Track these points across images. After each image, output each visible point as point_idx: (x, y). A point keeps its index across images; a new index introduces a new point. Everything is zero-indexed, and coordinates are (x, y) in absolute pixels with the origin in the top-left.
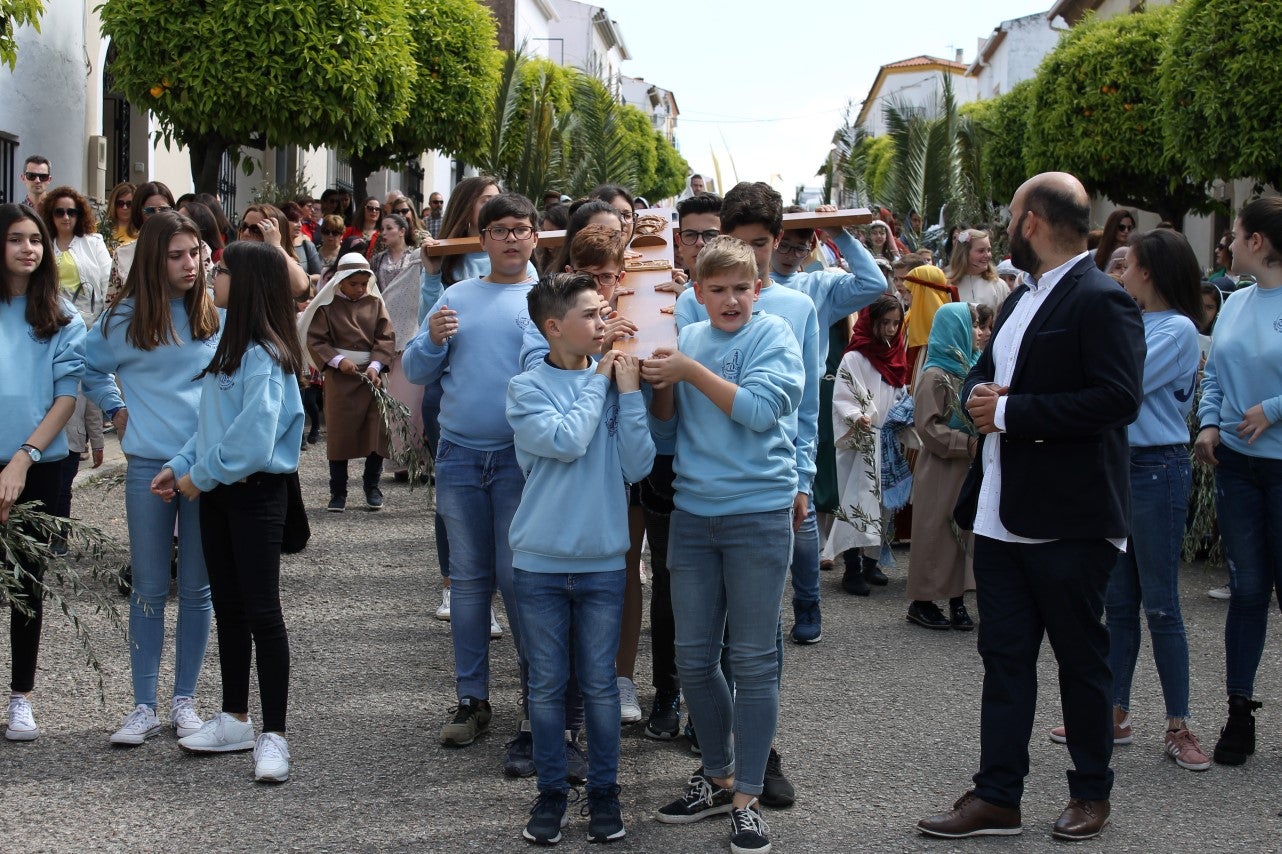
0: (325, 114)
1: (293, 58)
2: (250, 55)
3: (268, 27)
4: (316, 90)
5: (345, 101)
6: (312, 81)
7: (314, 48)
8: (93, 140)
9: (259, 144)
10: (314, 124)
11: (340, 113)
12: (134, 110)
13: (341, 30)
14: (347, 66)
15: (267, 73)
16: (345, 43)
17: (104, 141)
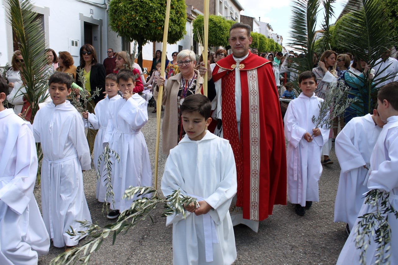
0: (220, 42)
1: (216, 35)
2: (211, 35)
3: (213, 31)
4: (219, 39)
5: (223, 40)
6: (218, 38)
7: (219, 34)
8: (192, 46)
9: (212, 46)
10: (219, 43)
11: (222, 42)
12: (197, 42)
13: (222, 31)
14: (223, 36)
15: (213, 37)
16: (223, 33)
17: (193, 46)
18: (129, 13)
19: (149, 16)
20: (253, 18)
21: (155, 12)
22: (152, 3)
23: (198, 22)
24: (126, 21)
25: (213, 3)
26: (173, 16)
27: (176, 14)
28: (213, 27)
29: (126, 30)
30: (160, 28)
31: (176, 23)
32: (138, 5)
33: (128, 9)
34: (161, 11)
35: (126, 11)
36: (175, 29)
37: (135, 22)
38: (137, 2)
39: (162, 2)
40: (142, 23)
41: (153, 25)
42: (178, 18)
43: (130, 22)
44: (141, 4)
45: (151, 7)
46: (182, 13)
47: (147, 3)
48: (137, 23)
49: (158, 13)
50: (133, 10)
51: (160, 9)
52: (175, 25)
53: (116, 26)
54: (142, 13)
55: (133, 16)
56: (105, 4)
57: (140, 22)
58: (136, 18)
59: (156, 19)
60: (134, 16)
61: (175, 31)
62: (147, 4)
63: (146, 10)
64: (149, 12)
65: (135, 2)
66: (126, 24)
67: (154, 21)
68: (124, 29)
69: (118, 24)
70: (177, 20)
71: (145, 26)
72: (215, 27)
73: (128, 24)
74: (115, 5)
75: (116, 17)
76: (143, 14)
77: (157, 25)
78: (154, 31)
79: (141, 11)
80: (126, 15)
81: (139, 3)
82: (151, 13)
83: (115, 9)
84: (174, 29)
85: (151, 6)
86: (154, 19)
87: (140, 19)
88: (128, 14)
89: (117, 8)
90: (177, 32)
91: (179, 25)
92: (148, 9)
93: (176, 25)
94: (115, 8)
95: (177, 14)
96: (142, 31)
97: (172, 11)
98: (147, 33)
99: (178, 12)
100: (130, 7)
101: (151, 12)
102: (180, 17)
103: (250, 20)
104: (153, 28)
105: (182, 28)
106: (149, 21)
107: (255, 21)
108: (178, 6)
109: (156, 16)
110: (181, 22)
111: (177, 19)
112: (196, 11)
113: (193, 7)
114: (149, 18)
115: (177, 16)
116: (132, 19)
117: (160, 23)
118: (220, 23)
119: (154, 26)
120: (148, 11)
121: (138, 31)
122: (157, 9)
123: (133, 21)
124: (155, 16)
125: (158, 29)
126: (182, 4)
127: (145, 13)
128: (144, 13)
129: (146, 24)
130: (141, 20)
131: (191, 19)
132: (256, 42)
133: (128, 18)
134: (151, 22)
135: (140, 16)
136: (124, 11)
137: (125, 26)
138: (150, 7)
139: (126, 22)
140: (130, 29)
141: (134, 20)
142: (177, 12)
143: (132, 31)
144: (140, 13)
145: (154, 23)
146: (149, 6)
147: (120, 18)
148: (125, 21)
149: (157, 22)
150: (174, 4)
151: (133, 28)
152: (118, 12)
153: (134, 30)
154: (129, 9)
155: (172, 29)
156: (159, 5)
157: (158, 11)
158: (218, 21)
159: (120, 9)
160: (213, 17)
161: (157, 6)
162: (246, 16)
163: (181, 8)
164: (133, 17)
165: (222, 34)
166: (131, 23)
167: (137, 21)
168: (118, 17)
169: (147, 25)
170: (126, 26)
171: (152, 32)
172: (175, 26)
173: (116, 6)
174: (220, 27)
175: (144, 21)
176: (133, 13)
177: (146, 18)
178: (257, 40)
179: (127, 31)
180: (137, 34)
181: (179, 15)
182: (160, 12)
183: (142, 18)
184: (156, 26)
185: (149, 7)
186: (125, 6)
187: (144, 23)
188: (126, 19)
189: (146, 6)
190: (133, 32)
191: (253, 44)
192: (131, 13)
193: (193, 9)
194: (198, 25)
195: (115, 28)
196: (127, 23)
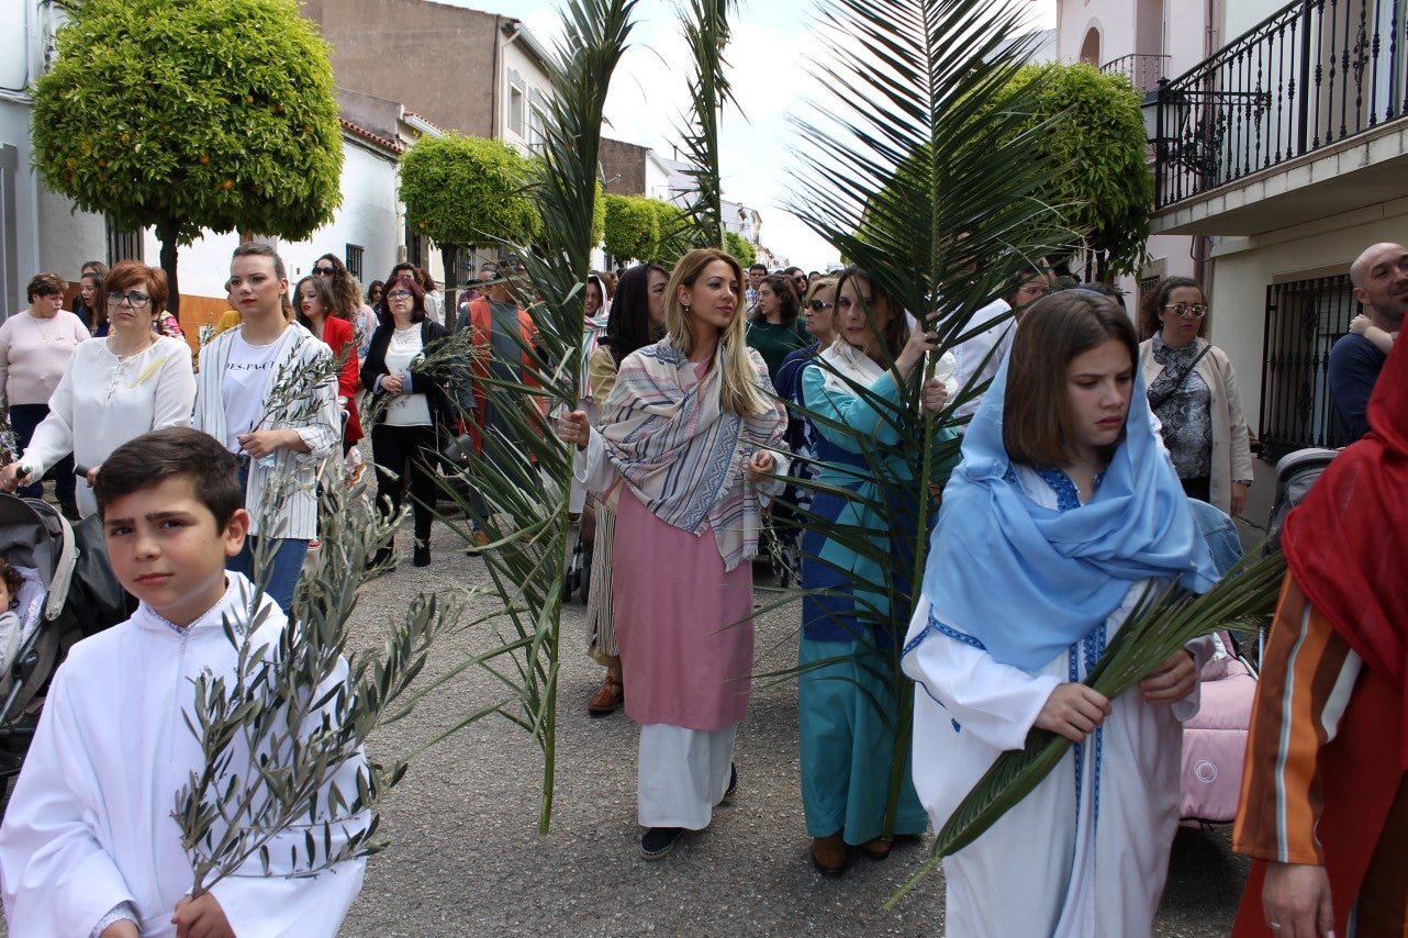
18: (107, 125)
19: (186, 141)
20: (647, 149)
21: (209, 127)
22: (195, 92)
23: (417, 161)
24: (96, 156)
25: (486, 95)
26: (280, 141)
27: (295, 133)
28: (469, 181)
29: (99, 188)
30: (229, 184)
31: (293, 165)
32: (144, 97)
33: (101, 110)
34: (231, 121)
35: (93, 118)
36: (289, 190)
37: (130, 160)
38: (138, 88)
39: (235, 89)
40: (158, 165)
41: (199, 174)
42: (303, 148)
43: (113, 159)
44: (153, 94)
45: (192, 107)
46: (316, 132)
47: (175, 91)
48: (138, 166)
49: (218, 129)
50: (123, 115)
51: (231, 115)
52: (290, 173)
53: (59, 175)
54: (156, 130)
55: (123, 138)
56: (25, 89)
57: (151, 160)
58: (135, 145)
59: (211, 150)
60: (125, 137)
61: (290, 194)
62: (177, 97)
63: (171, 116)
64: (185, 126)
65: (129, 87)
66: (97, 168)
67: (205, 160)
68: (89, 185)
69: (66, 166)
70: (298, 156)
71: (169, 175)
72: (478, 179)
73: (103, 168)
74: (54, 93)
75: (58, 142)
76: (161, 134)
77: (217, 172)
78: (206, 195)
79: (153, 122)
80: (96, 136)
81: (146, 93)
82: (190, 128)
83: (53, 111)
84: (284, 188)
85: (192, 102)
86: (202, 152)
87: (148, 149)
88: (104, 132)
89: (62, 108)
90: (297, 199)
91: (306, 173)
92: (178, 114)
93: (293, 175)
94: (55, 106)
95: (300, 134)
96: (161, 193)
97: (275, 124)
98: (178, 200)
99: (303, 126)
100: (114, 106)
101: (194, 124)
102: (312, 145)
103: (636, 155)
104: (202, 183)
105: (317, 183)
106: (185, 160)
107: (653, 160)
108: (300, 107)
109: (213, 138)
110: (312, 163)
111: (296, 151)
112: (415, 121)
113: (403, 109)
114: (185, 148)
115: (299, 142)
116: (120, 151)
117: (227, 168)
118: (497, 164)
119: (204, 175)
120: (182, 120)
121: (143, 193)
122: (215, 114)
123: (122, 155)
124: (210, 141)
125: (222, 188)
126: (318, 99)
127: (171, 129)
128: (167, 128)
129: (174, 169)
130: (152, 154)
131: (397, 152)
132: (648, 233)
133: (102, 147)
134: (193, 163)
135: (152, 138)
136: (89, 120)
137: (93, 176)
138: (189, 109)
139: (96, 160)
140: (113, 187)
141: (126, 154)
142: (298, 126)
143: (121, 196)
144: (149, 126)
145: (204, 164)
146: (185, 102)
147: (73, 143)
148: (92, 156)
149: (216, 163)
150: (282, 98)
151: (123, 184)
152: (67, 123)
153: (126, 188)
154: (105, 113)
155: (275, 189)
156: (224, 101)
157: (222, 122)
158: (487, 158)
159: (73, 112)
160: (470, 146)
161: (214, 104)
162: (621, 143)
163: (316, 113)
164: (121, 142)
165: (505, 205)
166: (113, 166)
167: (139, 157)
168: (67, 138)
169: (177, 174)
170: (95, 174)
171: (200, 197)
172: (288, 176)
173: (56, 99)
174: (493, 178)
175: (165, 160)
176: (120, 127)
177: (175, 146)
178: (650, 225)
179: (104, 190)
180: (139, 204)
181: (304, 136)
182: (227, 126)
183: (155, 146)
184: (212, 178)
185: (185, 107)
186: (92, 102)
187: (165, 164)
188: (97, 147)
189: (171, 104)
190: (126, 198)
191: (638, 240)
192: (115, 128)
193: (405, 115)
194: (417, 172)
195: (56, 180)
196: (101, 163)
